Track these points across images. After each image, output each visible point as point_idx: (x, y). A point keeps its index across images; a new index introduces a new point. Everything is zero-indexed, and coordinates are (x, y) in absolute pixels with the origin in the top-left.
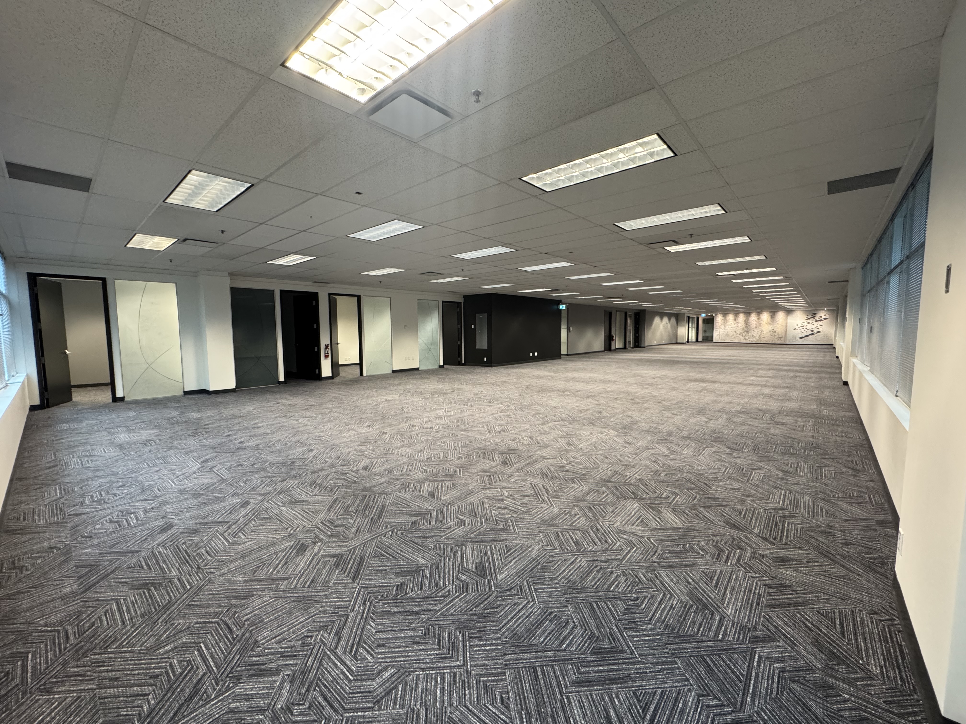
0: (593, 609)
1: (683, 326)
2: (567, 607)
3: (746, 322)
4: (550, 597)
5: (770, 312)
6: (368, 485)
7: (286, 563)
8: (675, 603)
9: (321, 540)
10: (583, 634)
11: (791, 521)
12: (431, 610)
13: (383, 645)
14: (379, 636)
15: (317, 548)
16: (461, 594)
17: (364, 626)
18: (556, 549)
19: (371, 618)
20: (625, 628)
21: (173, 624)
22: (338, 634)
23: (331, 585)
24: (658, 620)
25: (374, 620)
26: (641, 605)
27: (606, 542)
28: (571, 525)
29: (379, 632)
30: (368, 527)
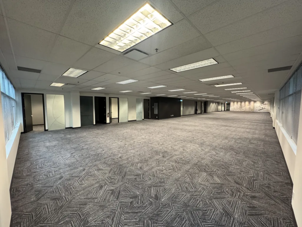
0: (192, 214)
1: (220, 106)
2: (183, 212)
3: (241, 105)
4: (178, 208)
5: (249, 102)
6: (121, 164)
7: (97, 192)
8: (218, 212)
9: (107, 184)
10: (189, 223)
11: (256, 182)
12: (141, 212)
13: (126, 224)
14: (125, 221)
15: (106, 187)
16: (150, 206)
17: (120, 217)
18: (180, 190)
19: (123, 214)
20: (202, 222)
21: (63, 214)
22: (113, 220)
23: (110, 201)
24: (213, 219)
25: (123, 215)
26: (207, 213)
27: (196, 188)
28: (184, 181)
29: (125, 219)
30: (121, 180)
